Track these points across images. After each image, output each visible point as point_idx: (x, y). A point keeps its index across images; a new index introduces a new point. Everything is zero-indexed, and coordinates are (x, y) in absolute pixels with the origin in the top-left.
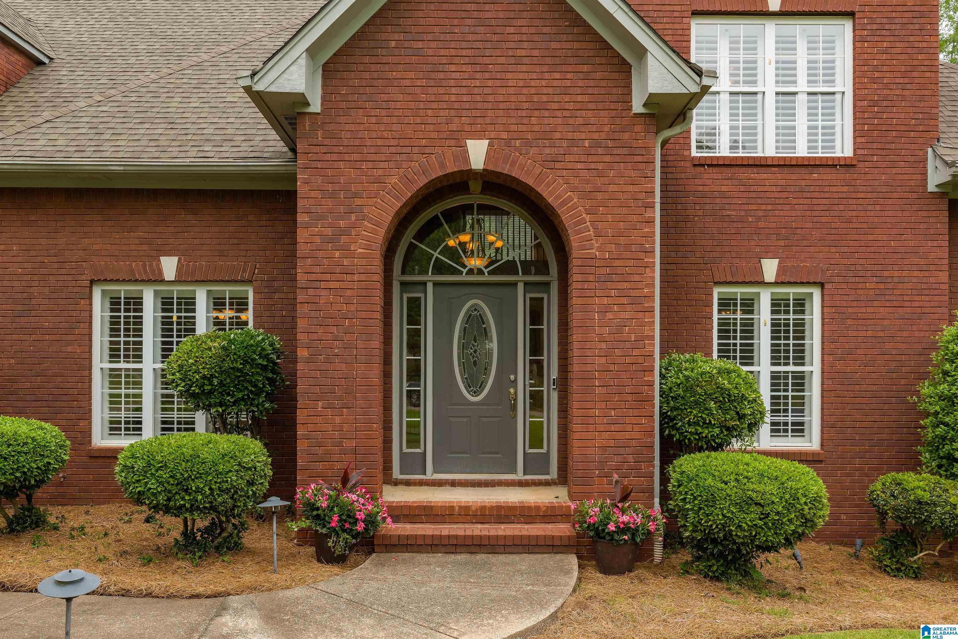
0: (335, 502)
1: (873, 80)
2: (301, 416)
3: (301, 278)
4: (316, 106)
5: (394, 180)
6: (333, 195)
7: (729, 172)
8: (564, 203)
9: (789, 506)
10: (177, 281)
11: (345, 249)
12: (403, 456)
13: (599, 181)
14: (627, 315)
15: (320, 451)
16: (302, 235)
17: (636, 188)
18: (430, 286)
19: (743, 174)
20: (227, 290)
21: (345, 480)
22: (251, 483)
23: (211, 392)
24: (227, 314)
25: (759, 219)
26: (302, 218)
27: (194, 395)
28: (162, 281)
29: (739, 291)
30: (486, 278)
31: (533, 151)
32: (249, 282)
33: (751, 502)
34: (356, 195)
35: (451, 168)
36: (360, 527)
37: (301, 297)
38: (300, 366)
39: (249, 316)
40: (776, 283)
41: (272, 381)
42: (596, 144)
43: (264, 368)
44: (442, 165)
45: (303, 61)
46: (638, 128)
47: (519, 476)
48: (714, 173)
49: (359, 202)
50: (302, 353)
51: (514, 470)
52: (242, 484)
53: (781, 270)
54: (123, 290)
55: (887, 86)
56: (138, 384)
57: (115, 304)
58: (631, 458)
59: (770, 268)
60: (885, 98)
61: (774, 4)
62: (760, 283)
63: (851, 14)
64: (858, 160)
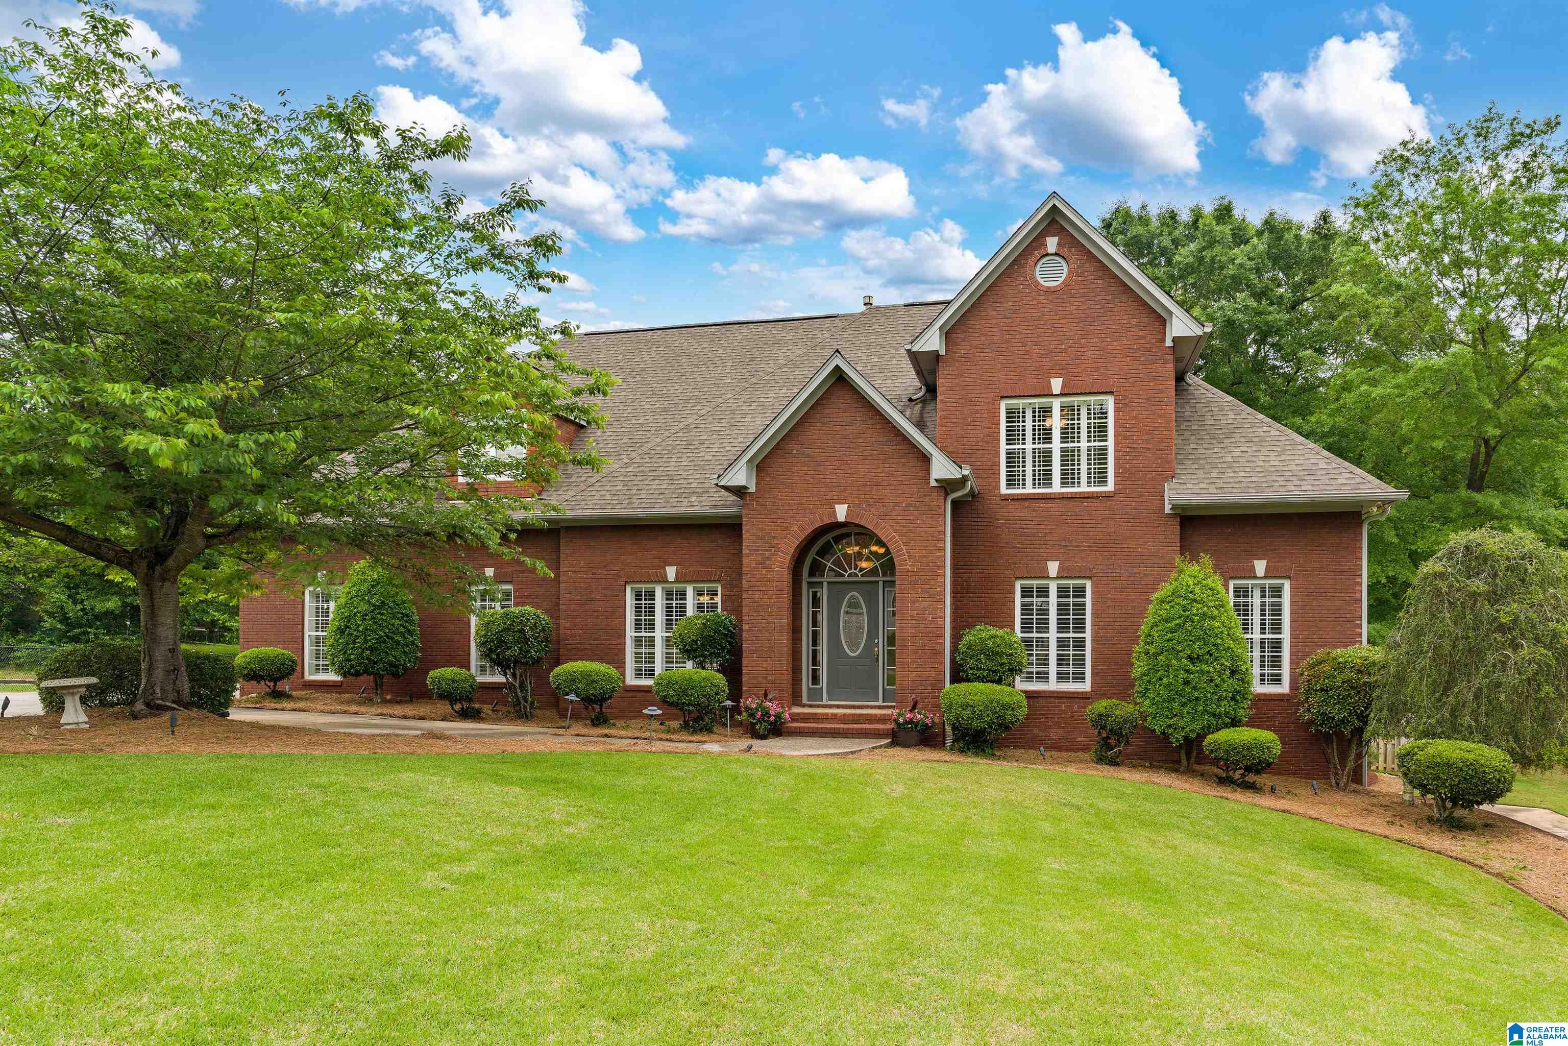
0: (760, 706)
1: (1125, 438)
2: (745, 662)
3: (745, 584)
4: (752, 489)
5: (796, 528)
6: (762, 538)
7: (1026, 503)
8: (891, 540)
9: (987, 707)
10: (676, 582)
11: (769, 567)
12: (809, 689)
13: (911, 526)
14: (926, 604)
15: (755, 681)
16: (745, 561)
17: (932, 530)
18: (825, 584)
19: (1035, 504)
20: (705, 586)
21: (766, 695)
22: (717, 694)
23: (696, 650)
24: (705, 599)
25: (1046, 534)
26: (745, 551)
27: (687, 651)
28: (667, 582)
29: (1035, 583)
30: (860, 579)
31: (873, 510)
32: (718, 581)
33: (968, 705)
34: (774, 538)
35: (827, 521)
36: (772, 718)
37: (744, 596)
38: (744, 634)
39: (718, 599)
40: (1057, 578)
41: (730, 643)
42: (909, 505)
43: (726, 635)
44: (822, 520)
45: (744, 468)
46: (934, 494)
47: (880, 703)
48: (1017, 504)
49: (776, 541)
50: (745, 627)
51: (877, 700)
52: (712, 693)
53: (1061, 569)
54: (643, 587)
55: (1135, 442)
56: (653, 646)
57: (638, 596)
58: (929, 687)
59: (1053, 567)
60: (1135, 450)
61: (1056, 388)
62: (1048, 577)
63: (1111, 393)
64: (1115, 493)
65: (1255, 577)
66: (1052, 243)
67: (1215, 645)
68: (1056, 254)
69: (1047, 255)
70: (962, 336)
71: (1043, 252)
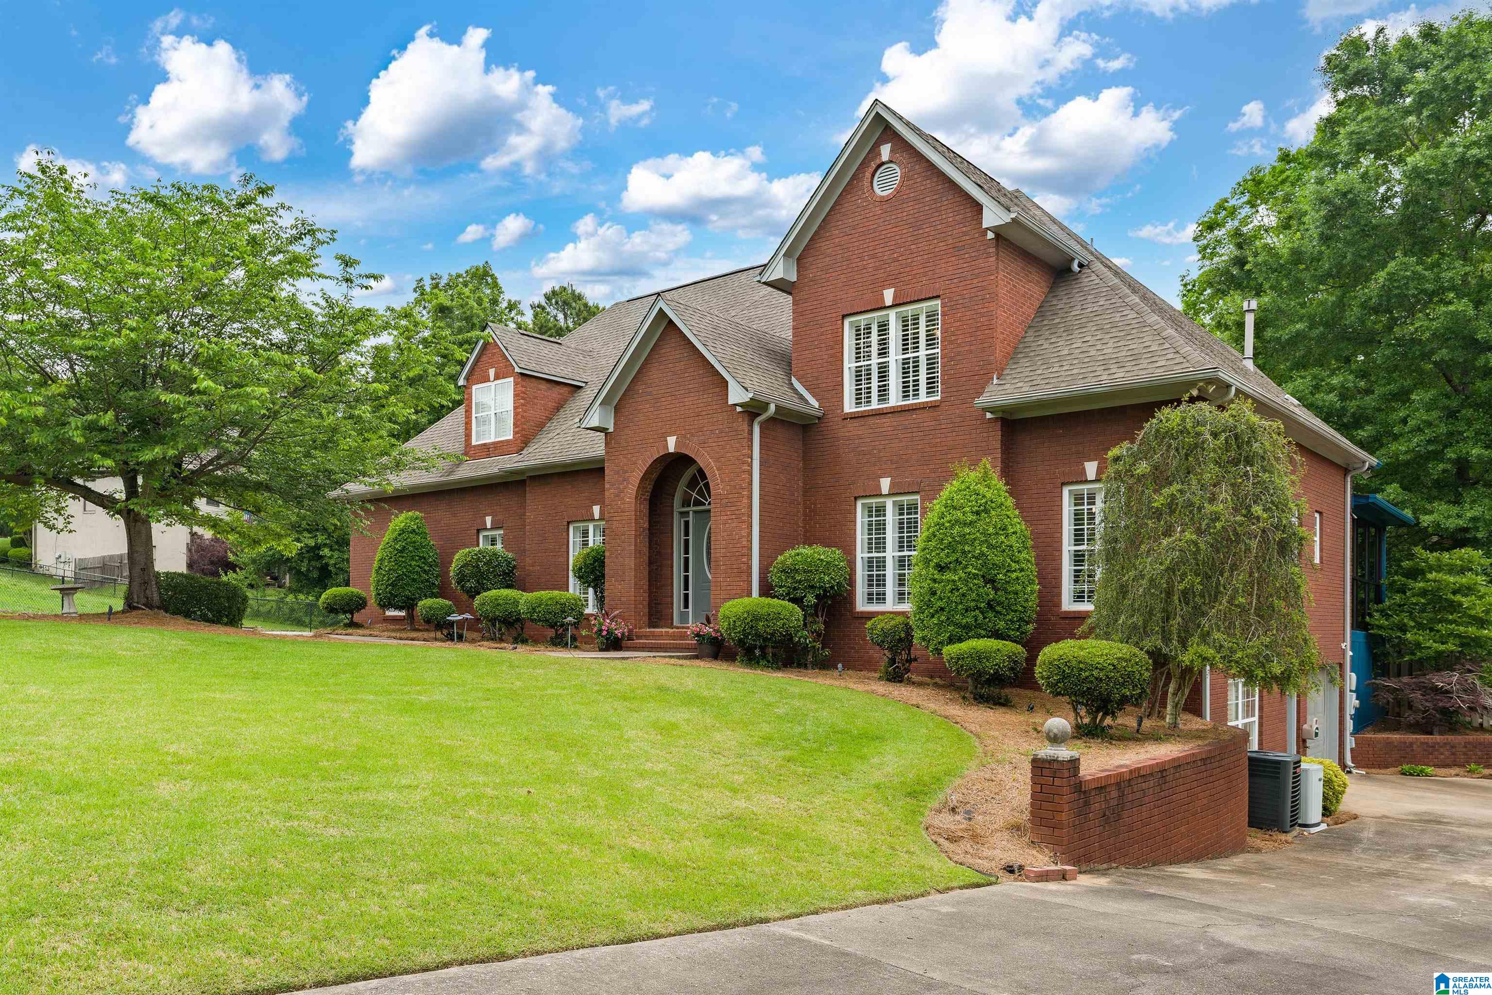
1: (950, 343)
2: (606, 586)
4: (611, 428)
5: (640, 462)
6: (618, 473)
8: (707, 466)
10: (600, 519)
11: (623, 499)
12: (680, 612)
14: (734, 525)
15: (613, 603)
16: (607, 494)
17: (739, 454)
18: (691, 513)
19: (871, 421)
25: (880, 451)
26: (607, 486)
28: (594, 520)
29: (874, 501)
31: (695, 439)
34: (626, 472)
35: (661, 453)
40: (891, 495)
42: (721, 432)
43: (595, 562)
44: (658, 452)
46: (740, 420)
48: (856, 423)
49: (627, 475)
53: (892, 486)
54: (581, 526)
55: (959, 345)
59: (885, 484)
60: (959, 354)
61: (889, 301)
62: (881, 495)
63: (938, 297)
64: (941, 401)
65: (1086, 481)
66: (886, 151)
67: (964, 552)
68: (891, 162)
69: (883, 164)
70: (811, 259)
71: (878, 162)
